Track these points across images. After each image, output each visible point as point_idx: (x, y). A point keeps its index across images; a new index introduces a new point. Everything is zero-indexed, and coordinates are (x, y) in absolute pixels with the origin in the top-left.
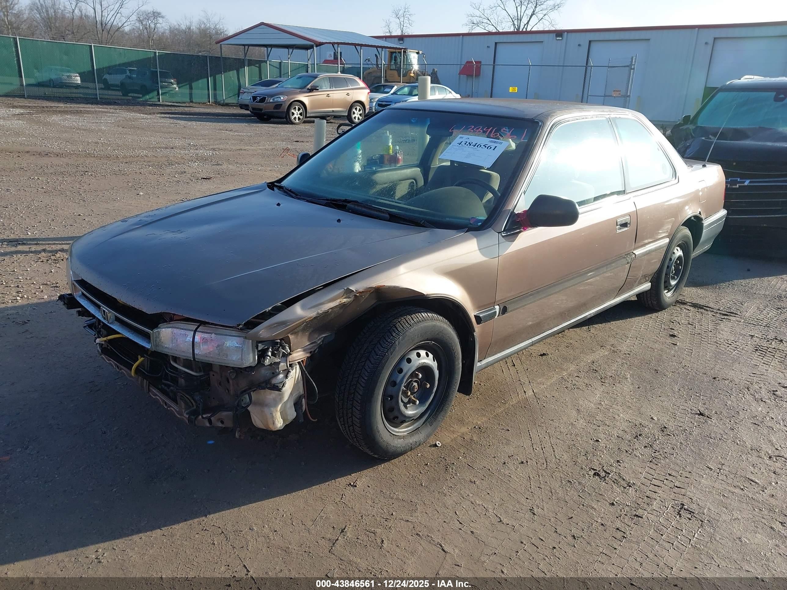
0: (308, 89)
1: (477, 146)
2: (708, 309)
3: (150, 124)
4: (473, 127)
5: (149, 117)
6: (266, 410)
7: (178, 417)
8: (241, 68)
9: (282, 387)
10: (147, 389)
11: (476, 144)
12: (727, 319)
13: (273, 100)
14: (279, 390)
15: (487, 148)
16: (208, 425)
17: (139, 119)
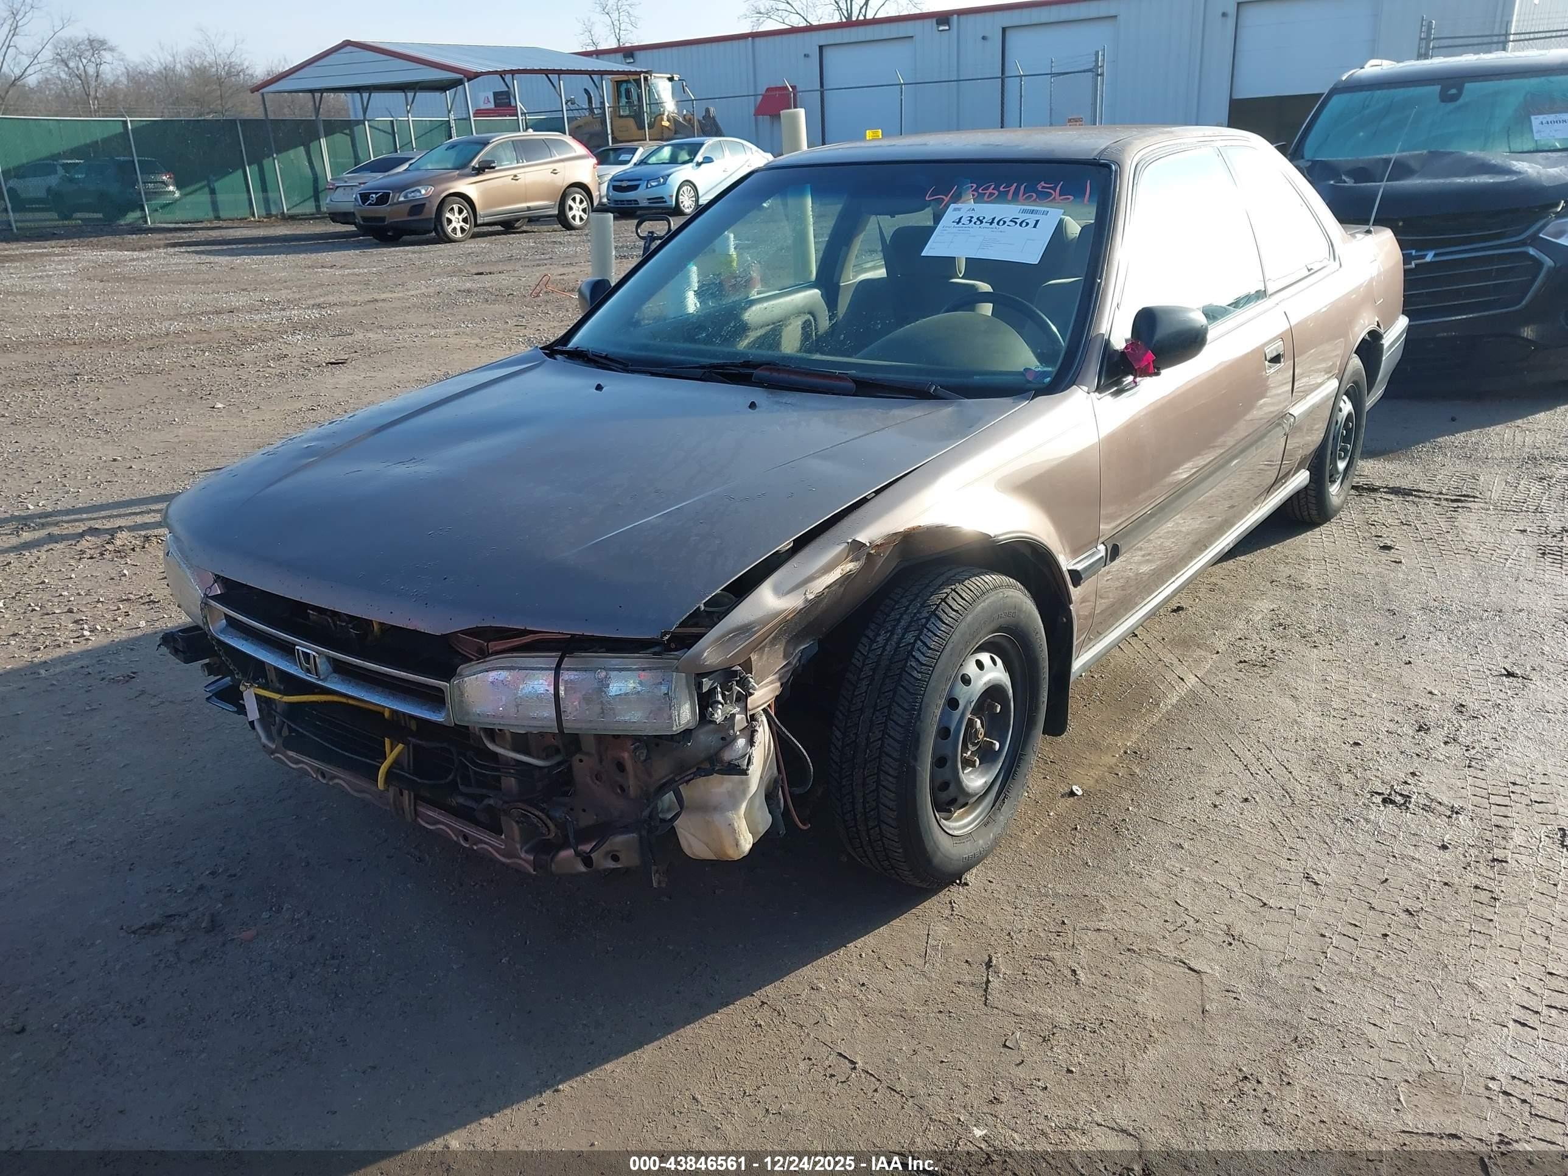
0: (474, 168)
1: (998, 223)
2: (1421, 494)
3: (155, 268)
4: (975, 186)
5: (144, 255)
6: (717, 818)
7: (503, 864)
8: (312, 141)
9: (748, 765)
10: (413, 813)
11: (994, 219)
12: (1463, 507)
13: (406, 197)
14: (744, 772)
15: (1021, 225)
16: (582, 868)
17: (125, 261)
